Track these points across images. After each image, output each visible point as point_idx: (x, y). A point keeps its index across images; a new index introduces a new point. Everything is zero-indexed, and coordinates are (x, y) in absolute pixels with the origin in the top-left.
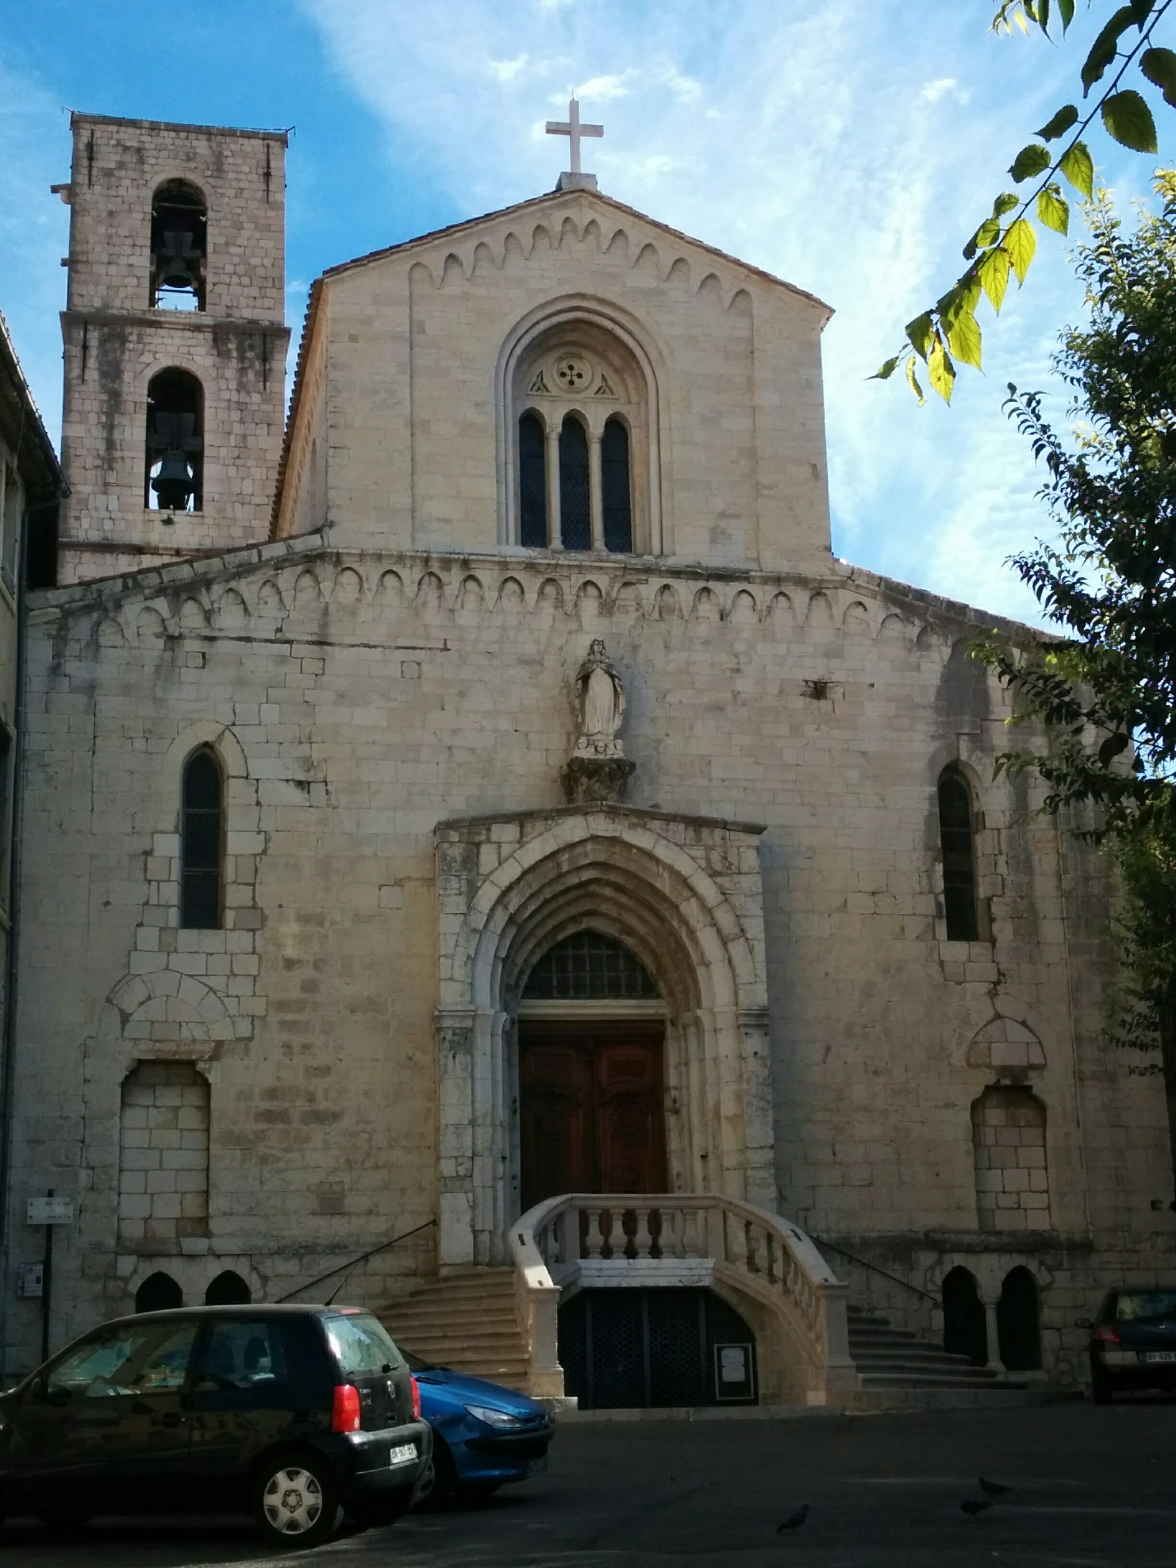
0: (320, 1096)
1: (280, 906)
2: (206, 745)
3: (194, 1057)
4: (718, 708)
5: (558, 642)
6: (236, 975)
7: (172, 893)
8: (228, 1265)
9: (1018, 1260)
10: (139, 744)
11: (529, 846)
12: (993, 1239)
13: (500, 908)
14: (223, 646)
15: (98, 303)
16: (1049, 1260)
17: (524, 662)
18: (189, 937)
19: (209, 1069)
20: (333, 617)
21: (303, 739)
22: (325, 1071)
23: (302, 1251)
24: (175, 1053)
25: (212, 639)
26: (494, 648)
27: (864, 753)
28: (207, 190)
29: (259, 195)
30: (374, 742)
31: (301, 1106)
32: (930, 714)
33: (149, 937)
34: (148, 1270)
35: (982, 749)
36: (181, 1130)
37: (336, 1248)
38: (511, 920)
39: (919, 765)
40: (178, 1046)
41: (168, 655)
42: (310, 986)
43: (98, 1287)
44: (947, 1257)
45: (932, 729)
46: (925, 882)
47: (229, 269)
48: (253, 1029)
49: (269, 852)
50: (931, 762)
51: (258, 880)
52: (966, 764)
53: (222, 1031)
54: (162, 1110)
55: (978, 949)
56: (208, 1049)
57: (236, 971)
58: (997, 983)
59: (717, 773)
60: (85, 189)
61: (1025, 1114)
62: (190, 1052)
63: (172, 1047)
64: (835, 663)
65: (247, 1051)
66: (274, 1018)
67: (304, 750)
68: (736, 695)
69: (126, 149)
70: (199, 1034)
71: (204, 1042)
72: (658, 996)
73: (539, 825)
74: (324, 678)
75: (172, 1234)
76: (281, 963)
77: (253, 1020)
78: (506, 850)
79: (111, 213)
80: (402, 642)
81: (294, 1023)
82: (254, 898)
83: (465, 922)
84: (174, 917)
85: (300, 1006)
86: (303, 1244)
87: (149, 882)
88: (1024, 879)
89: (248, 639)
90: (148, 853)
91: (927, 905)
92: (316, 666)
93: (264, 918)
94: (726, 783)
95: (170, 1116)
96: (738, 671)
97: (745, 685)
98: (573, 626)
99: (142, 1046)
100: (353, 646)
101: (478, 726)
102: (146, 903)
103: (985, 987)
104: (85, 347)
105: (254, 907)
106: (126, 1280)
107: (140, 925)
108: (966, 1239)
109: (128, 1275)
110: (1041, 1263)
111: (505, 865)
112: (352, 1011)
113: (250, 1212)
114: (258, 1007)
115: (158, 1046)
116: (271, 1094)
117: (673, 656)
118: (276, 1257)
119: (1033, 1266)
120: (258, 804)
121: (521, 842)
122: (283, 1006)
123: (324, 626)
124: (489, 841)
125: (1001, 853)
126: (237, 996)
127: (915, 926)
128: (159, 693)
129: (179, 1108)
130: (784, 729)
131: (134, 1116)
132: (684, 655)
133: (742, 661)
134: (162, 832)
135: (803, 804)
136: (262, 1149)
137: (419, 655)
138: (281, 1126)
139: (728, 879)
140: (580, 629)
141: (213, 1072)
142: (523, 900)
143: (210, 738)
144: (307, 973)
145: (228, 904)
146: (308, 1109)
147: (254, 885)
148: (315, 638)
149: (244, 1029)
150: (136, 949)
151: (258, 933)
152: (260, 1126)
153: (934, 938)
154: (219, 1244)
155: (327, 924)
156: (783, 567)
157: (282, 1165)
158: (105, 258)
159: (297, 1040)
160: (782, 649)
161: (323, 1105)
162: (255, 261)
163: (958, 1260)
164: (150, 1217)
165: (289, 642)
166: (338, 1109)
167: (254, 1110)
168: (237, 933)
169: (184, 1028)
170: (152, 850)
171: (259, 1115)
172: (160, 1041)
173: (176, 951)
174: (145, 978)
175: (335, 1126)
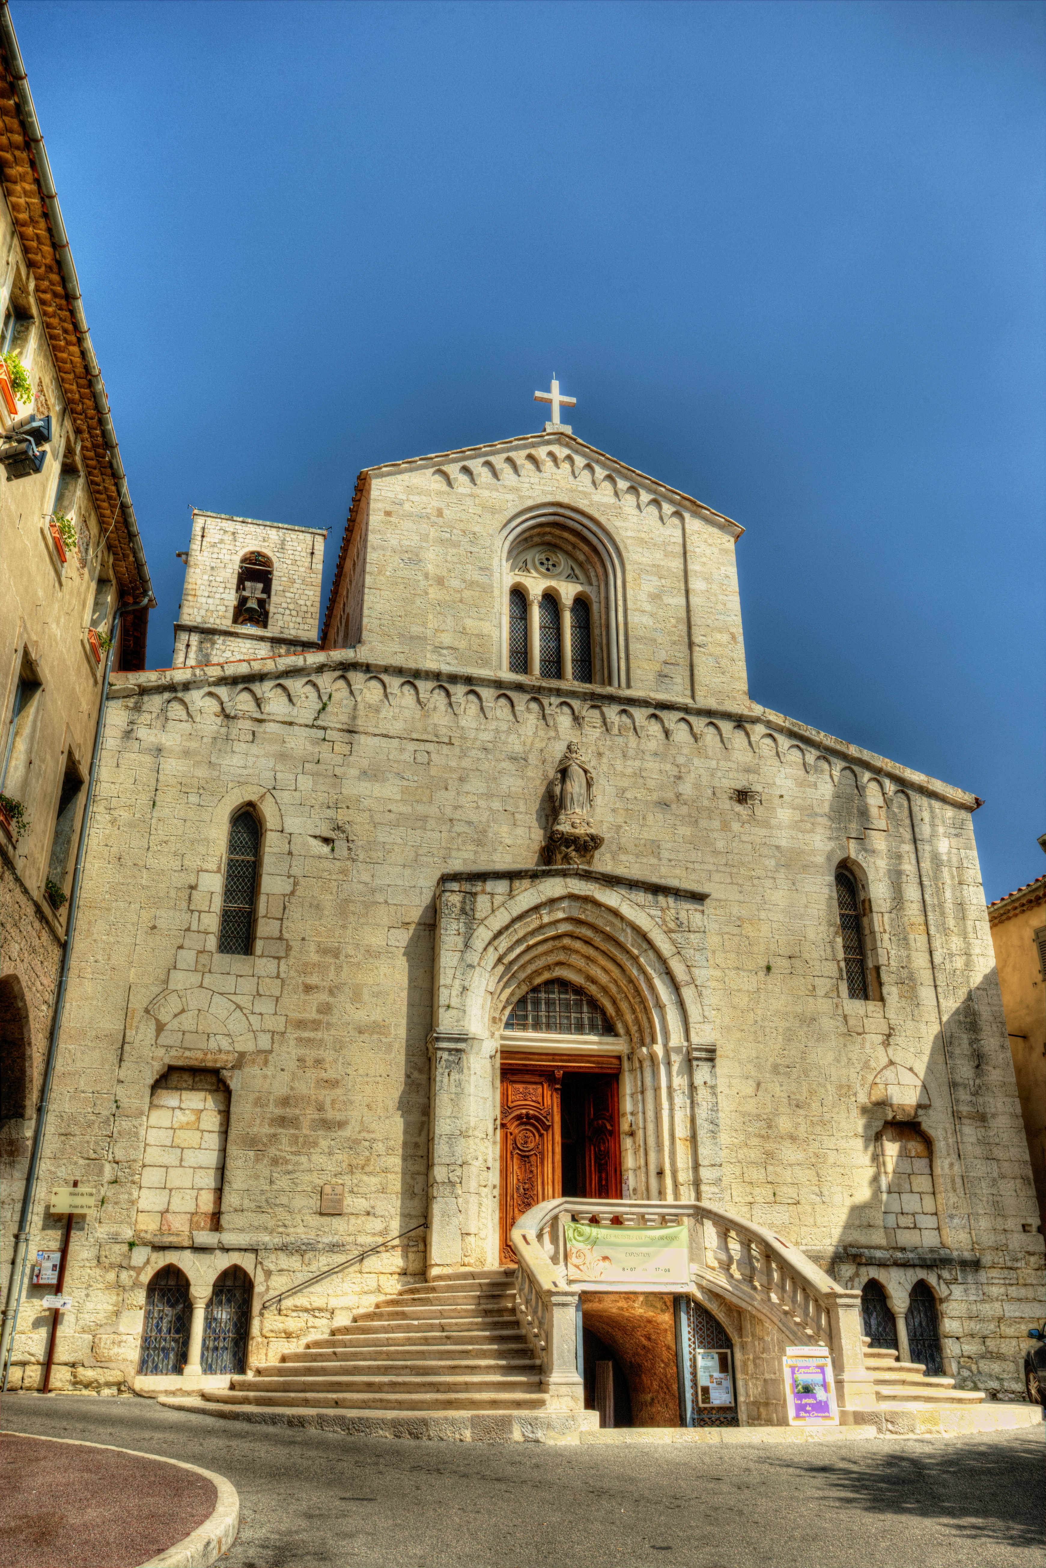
0: (328, 1106)
1: (303, 939)
2: (250, 804)
3: (219, 1066)
4: (664, 805)
5: (539, 745)
6: (261, 995)
7: (212, 922)
8: (235, 1258)
9: (921, 1274)
10: (194, 799)
11: (517, 898)
12: (899, 1255)
13: (491, 949)
14: (271, 727)
15: (199, 619)
16: (946, 1274)
17: (513, 759)
18: (222, 960)
19: (231, 1077)
20: (361, 712)
21: (331, 805)
22: (333, 1084)
23: (304, 1247)
24: (203, 1060)
25: (261, 721)
26: (490, 745)
27: (777, 847)
28: (274, 559)
29: (307, 564)
30: (390, 811)
31: (311, 1114)
32: (824, 821)
33: (187, 957)
34: (161, 1260)
35: (866, 850)
36: (202, 1131)
37: (334, 1248)
38: (500, 960)
39: (820, 859)
40: (206, 1054)
41: (223, 730)
42: (325, 1009)
43: (111, 1276)
44: (863, 1270)
45: (828, 833)
46: (829, 950)
47: (284, 605)
48: (273, 1043)
49: (297, 893)
50: (829, 858)
51: (285, 916)
52: (855, 862)
53: (245, 1044)
54: (187, 1112)
55: (872, 1006)
56: (231, 1059)
57: (261, 992)
58: (889, 1036)
59: (665, 854)
60: (198, 553)
61: (915, 1146)
62: (216, 1061)
63: (200, 1055)
64: (752, 777)
65: (266, 1062)
66: (293, 1035)
67: (330, 813)
68: (678, 796)
69: (225, 532)
70: (225, 1044)
71: (229, 1052)
72: (617, 1035)
73: (526, 883)
74: (351, 758)
75: (186, 1228)
76: (301, 989)
77: (273, 1035)
78: (498, 899)
79: (212, 568)
80: (415, 736)
81: (309, 1040)
82: (281, 931)
83: (462, 959)
84: (212, 943)
85: (316, 1025)
86: (306, 1241)
87: (192, 911)
88: (904, 953)
89: (291, 724)
90: (192, 888)
91: (831, 969)
92: (346, 749)
93: (289, 948)
94: (673, 863)
95: (193, 1118)
96: (679, 778)
97: (687, 788)
98: (552, 734)
99: (173, 1053)
100: (375, 735)
101: (475, 805)
102: (188, 929)
103: (880, 1038)
104: (188, 646)
105: (280, 938)
106: (139, 1270)
107: (181, 947)
108: (878, 1254)
109: (141, 1265)
110: (939, 1277)
111: (497, 913)
112: (360, 1032)
113: (260, 1210)
114: (278, 1024)
115: (187, 1054)
116: (285, 1102)
117: (629, 763)
118: (279, 1252)
119: (932, 1280)
120: (290, 853)
121: (511, 895)
122: (300, 1024)
123: (354, 718)
124: (484, 892)
125: (885, 932)
126: (261, 1014)
127: (824, 985)
128: (213, 759)
129: (201, 1110)
130: (716, 824)
131: (159, 1118)
132: (637, 763)
133: (683, 770)
134: (207, 871)
135: (732, 883)
136: (273, 1151)
137: (430, 747)
138: (292, 1131)
139: (679, 935)
140: (557, 737)
141: (234, 1080)
142: (510, 944)
143: (254, 798)
144: (324, 997)
145: (258, 935)
146: (317, 1117)
147: (282, 919)
148: (345, 727)
149: (264, 1042)
150: (175, 968)
151: (283, 961)
152: (272, 1131)
153: (839, 996)
154: (229, 1238)
155: (342, 958)
156: (712, 703)
157: (290, 1167)
158: (207, 594)
159: (310, 1054)
160: (713, 764)
161: (330, 1114)
162: (302, 602)
163: (873, 1273)
164: (167, 1211)
165: (324, 729)
166: (343, 1118)
167: (269, 1115)
168: (264, 960)
169: (212, 1039)
170: (197, 885)
171: (272, 1120)
172: (189, 1049)
173: (210, 972)
174: (181, 993)
175: (340, 1133)
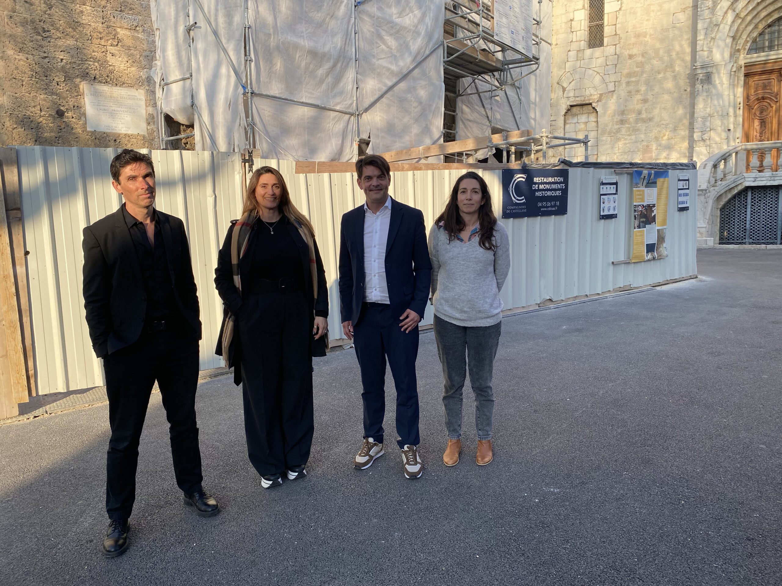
0: (643, 112)
1: (627, 32)
3: (591, 102)
6: (608, 65)
7: (583, 35)
13: (730, 12)
18: (590, 52)
19: (597, 105)
24: (584, 101)
31: (635, 116)
33: (573, 55)
36: (588, 131)
40: (585, 98)
42: (640, 65)
48: (615, 87)
49: (623, 9)
51: (617, 22)
53: (602, 90)
54: (581, 124)
56: (596, 97)
62: (589, 100)
63: (583, 98)
65: (612, 96)
66: (624, 81)
70: (593, 91)
71: (595, 95)
76: (628, 57)
77: (615, 83)
81: (633, 82)
82: (616, 31)
83: (712, 22)
84: (585, 45)
85: (636, 74)
87: (573, 32)
90: (571, 20)
93: (620, 38)
95: (584, 126)
99: (571, 99)
102: (572, 41)
105: (616, 34)
107: (569, 51)
114: (617, 77)
116: (623, 113)
122: (628, 75)
126: (608, 74)
129: (587, 122)
131: (570, 128)
134: (577, 10)
136: (618, 136)
138: (627, 126)
141: (599, 107)
142: (743, 5)
144: (639, 59)
145: (605, 35)
146: (638, 117)
147: (616, 25)
149: (611, 87)
150: (568, 61)
151: (617, 46)
152: (617, 127)
155: (648, 36)
157: (627, 141)
159: (634, 89)
161: (644, 116)
166: (652, 116)
167: (615, 120)
168: (608, 47)
169: (587, 90)
170: (573, 19)
171: (617, 122)
172: (578, 97)
173: (583, 59)
174: (571, 72)
175: (650, 123)
